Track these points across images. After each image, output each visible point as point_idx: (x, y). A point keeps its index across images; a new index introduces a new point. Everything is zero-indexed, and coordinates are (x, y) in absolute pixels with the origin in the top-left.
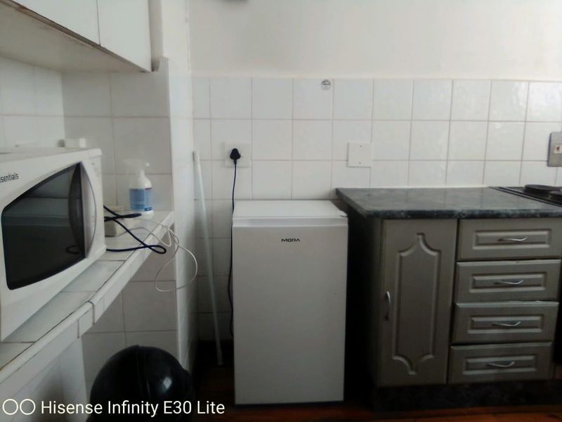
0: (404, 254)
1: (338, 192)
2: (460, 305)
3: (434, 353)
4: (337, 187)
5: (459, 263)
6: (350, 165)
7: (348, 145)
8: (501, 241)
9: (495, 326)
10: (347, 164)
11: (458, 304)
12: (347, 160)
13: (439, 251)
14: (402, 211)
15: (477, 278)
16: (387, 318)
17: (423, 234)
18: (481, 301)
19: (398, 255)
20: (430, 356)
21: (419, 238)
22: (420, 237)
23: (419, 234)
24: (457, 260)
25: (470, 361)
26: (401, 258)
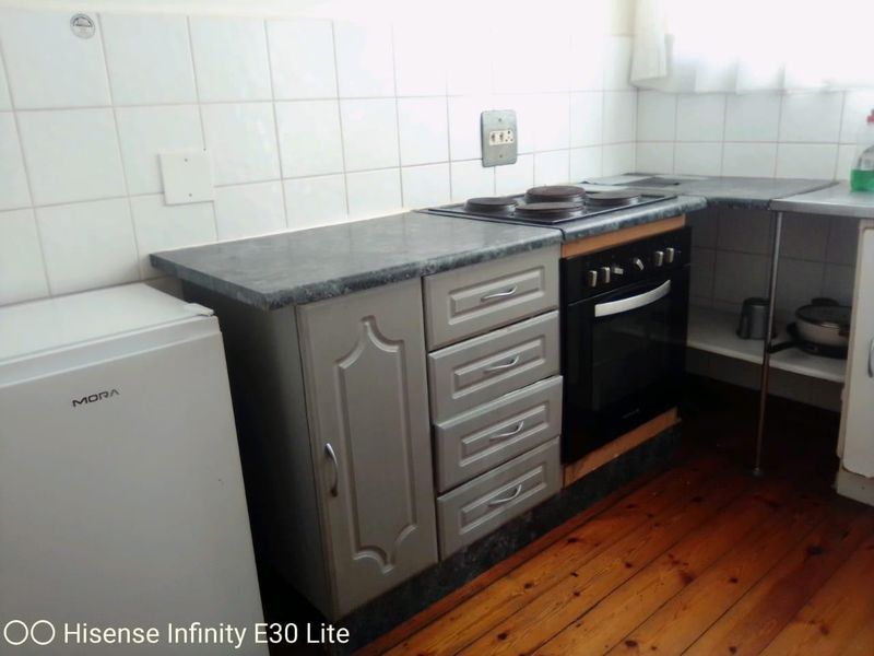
0: (345, 365)
1: (155, 261)
2: (442, 425)
3: (415, 521)
4: (152, 252)
5: (431, 355)
6: (170, 202)
7: (158, 159)
8: (485, 302)
9: (493, 442)
10: (164, 200)
11: (440, 425)
12: (163, 193)
13: (400, 342)
14: (332, 282)
15: (460, 372)
16: (334, 492)
17: (371, 318)
18: (469, 408)
19: (335, 368)
20: (411, 528)
21: (365, 327)
22: (367, 324)
23: (364, 319)
24: (428, 352)
25: (466, 510)
26: (341, 371)
